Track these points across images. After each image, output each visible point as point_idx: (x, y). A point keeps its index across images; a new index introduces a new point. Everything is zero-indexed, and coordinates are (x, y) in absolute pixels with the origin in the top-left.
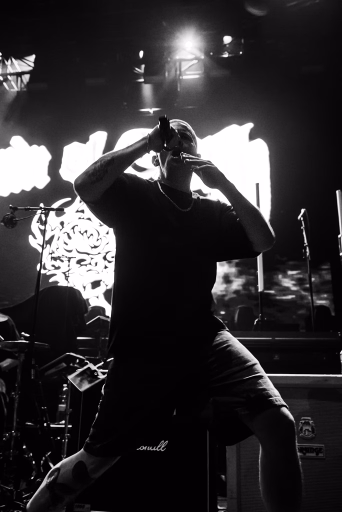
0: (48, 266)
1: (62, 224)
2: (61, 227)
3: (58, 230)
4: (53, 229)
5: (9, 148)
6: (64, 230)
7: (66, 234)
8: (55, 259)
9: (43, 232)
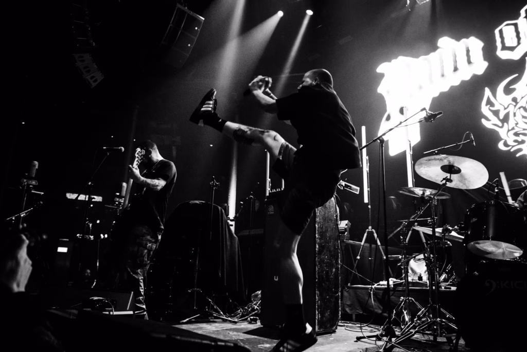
0: (510, 142)
1: (515, 100)
2: (514, 104)
3: (511, 107)
4: (506, 107)
5: (438, 51)
6: (518, 106)
7: (522, 109)
8: (516, 134)
9: (496, 113)
